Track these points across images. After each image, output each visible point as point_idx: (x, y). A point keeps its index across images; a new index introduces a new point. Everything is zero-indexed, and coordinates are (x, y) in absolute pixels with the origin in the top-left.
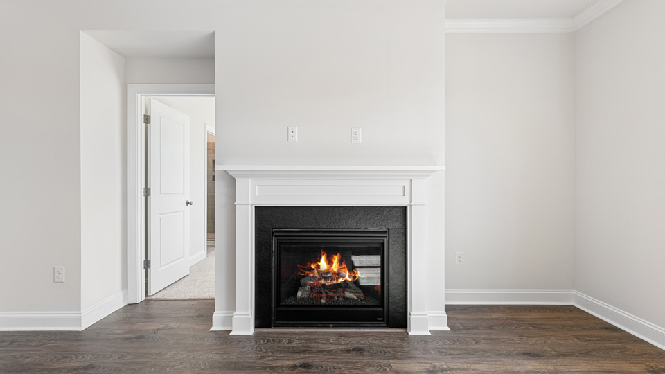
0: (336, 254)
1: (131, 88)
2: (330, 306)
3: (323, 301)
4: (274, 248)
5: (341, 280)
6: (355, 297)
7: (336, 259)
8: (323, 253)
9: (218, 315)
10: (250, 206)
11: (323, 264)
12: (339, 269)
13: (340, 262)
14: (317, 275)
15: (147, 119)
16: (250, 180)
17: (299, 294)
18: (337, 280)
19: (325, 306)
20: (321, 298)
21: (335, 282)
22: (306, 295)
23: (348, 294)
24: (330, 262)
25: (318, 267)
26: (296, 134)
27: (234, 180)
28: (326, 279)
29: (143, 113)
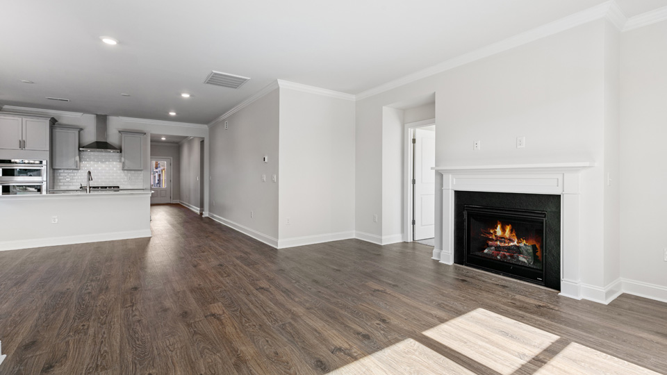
0: (508, 225)
1: (406, 125)
2: (504, 262)
3: (499, 257)
4: (466, 217)
5: (512, 244)
6: (526, 261)
7: (508, 228)
8: (499, 222)
9: (435, 251)
10: (450, 191)
11: (499, 231)
12: (510, 236)
13: (511, 231)
14: (494, 238)
15: (414, 141)
16: (450, 176)
17: (486, 251)
18: (508, 243)
19: (499, 261)
20: (498, 255)
21: (507, 245)
22: (491, 252)
23: (521, 258)
24: (504, 230)
25: (495, 232)
26: (479, 145)
27: (442, 175)
28: (501, 242)
29: (412, 138)
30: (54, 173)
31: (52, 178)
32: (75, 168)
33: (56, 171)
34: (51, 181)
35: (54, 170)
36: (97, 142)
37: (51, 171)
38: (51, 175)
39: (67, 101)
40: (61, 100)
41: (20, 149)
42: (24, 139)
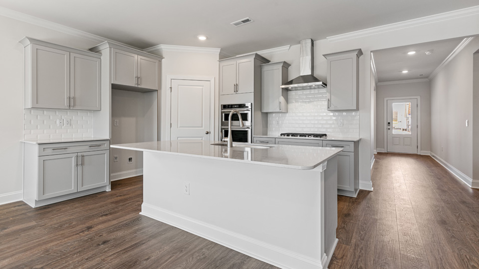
30: (266, 117)
31: (261, 123)
32: (279, 110)
33: (269, 115)
34: (260, 126)
37: (261, 116)
38: (259, 119)
39: (248, 20)
40: (244, 22)
41: (235, 93)
42: (237, 83)
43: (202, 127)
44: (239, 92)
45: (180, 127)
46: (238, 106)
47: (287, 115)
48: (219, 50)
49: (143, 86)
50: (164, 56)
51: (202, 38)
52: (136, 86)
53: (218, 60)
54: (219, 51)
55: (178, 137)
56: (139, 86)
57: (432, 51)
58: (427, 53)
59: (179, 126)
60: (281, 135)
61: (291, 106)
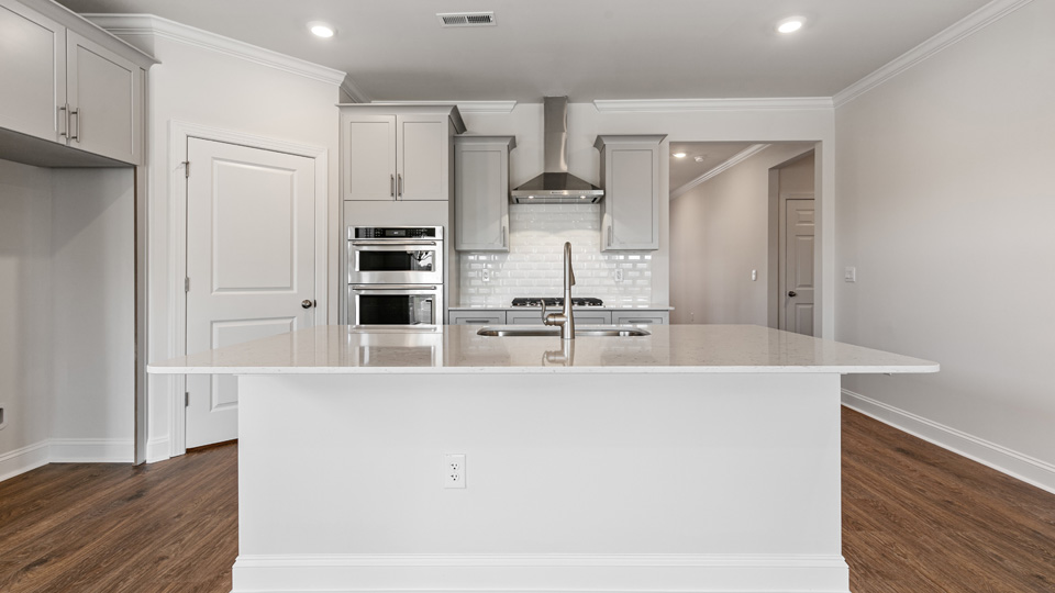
30: (458, 262)
31: (454, 275)
32: (501, 247)
33: (464, 257)
34: (454, 284)
35: (459, 253)
36: (546, 175)
37: (454, 258)
38: (453, 266)
39: (487, 19)
40: (473, 19)
41: (392, 198)
42: (400, 171)
43: (291, 288)
44: (404, 196)
45: (220, 289)
46: (403, 233)
47: (509, 257)
48: (340, 77)
49: (89, 145)
50: (158, 54)
51: (322, 31)
52: (63, 141)
53: (337, 102)
54: (342, 79)
55: (212, 323)
56: (73, 144)
57: (704, 157)
58: (698, 159)
59: (215, 287)
60: (515, 302)
61: (517, 238)
